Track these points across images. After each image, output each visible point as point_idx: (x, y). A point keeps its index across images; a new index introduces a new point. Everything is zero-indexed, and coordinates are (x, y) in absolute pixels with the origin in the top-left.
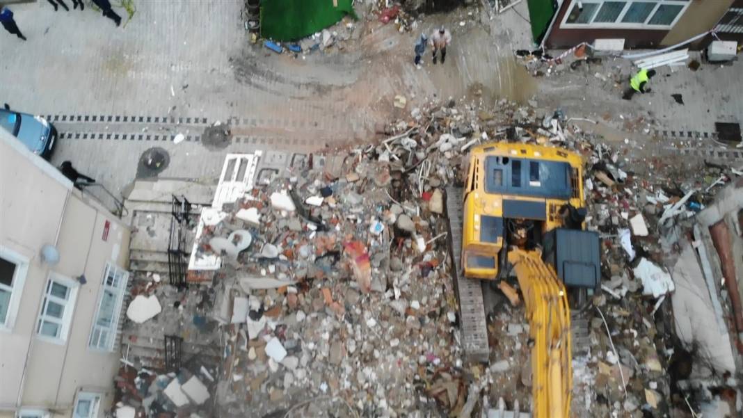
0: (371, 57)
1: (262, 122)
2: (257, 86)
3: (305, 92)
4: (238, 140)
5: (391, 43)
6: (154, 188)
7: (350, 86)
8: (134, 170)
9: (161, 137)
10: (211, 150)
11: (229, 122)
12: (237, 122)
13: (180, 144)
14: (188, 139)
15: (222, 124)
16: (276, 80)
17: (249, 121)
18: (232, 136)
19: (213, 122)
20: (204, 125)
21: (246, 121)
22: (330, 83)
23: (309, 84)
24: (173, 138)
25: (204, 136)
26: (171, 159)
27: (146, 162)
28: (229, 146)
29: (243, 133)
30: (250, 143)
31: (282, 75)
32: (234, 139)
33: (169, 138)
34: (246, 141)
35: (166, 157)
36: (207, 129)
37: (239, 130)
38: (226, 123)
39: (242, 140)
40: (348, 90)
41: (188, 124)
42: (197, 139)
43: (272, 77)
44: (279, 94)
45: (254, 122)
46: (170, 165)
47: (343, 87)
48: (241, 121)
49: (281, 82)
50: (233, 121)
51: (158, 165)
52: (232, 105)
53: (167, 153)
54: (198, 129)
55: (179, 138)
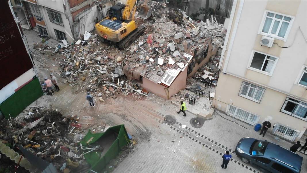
0: (96, 117)
1: (151, 117)
2: (145, 128)
3: (130, 118)
4: (163, 115)
5: (86, 118)
6: (199, 112)
7: (113, 113)
8: (206, 123)
9: (191, 130)
10: (174, 117)
11: (163, 123)
12: (160, 121)
13: (184, 124)
14: (180, 125)
15: (166, 123)
16: (137, 126)
17: (155, 119)
18: (165, 117)
19: (169, 126)
20: (172, 126)
21: (157, 120)
22: (119, 117)
23: (126, 120)
24: (186, 128)
25: (174, 123)
27: (200, 124)
28: (167, 115)
29: (160, 117)
30: (160, 112)
31: (133, 127)
32: (164, 117)
33: (188, 128)
34: (160, 114)
35: (192, 122)
36: (172, 125)
37: (161, 119)
38: (164, 123)
39: (162, 115)
40: (114, 112)
41: (178, 130)
42: (177, 123)
43: (138, 128)
44: (139, 122)
45: (154, 118)
46: (191, 119)
47: (115, 114)
48: (158, 120)
49: (136, 125)
50: (161, 122)
51: (195, 121)
52: (159, 127)
53: (191, 123)
54: (176, 126)
55: (184, 126)
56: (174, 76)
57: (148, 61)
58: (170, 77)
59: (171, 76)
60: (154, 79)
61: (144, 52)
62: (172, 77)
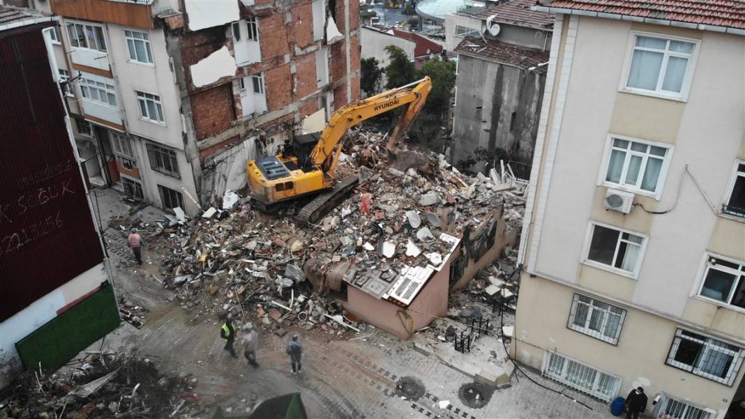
0: (237, 378)
1: (366, 381)
2: (351, 406)
3: (314, 383)
4: (394, 377)
5: (212, 379)
6: (480, 370)
7: (274, 370)
8: (496, 396)
9: (461, 413)
10: (420, 381)
11: (393, 395)
12: (386, 391)
13: (445, 398)
14: (436, 399)
15: (400, 396)
16: (330, 403)
17: (376, 386)
18: (397, 383)
19: (407, 402)
20: (416, 404)
21: (379, 388)
22: (288, 379)
23: (305, 387)
24: (450, 407)
25: (421, 396)
26: (458, 389)
27: (482, 398)
28: (404, 376)
29: (385, 381)
30: (386, 370)
31: (322, 404)
32: (397, 380)
33: (454, 409)
34: (387, 374)
35: (462, 393)
36: (415, 400)
37: (389, 385)
38: (396, 396)
39: (391, 376)
40: (278, 368)
41: (430, 412)
42: (428, 396)
43: (333, 406)
44: (337, 392)
45: (373, 383)
46: (461, 386)
47: (281, 371)
48: (383, 389)
49: (328, 400)
50: (389, 393)
51: (471, 391)
52: (383, 404)
53: (460, 396)
54: (424, 404)
55: (443, 404)
56: (418, 281)
57: (360, 250)
58: (410, 284)
59: (413, 281)
60: (372, 289)
61: (353, 230)
62: (415, 285)
